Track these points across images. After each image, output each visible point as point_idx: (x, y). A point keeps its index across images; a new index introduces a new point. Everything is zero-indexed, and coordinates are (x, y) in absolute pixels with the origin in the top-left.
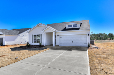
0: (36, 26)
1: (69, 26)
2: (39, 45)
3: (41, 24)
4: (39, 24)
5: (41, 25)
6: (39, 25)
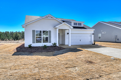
1: (75, 24)
4: (47, 16)
5: (51, 17)
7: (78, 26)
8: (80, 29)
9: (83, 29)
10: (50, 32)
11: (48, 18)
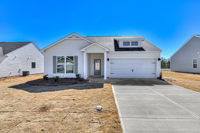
0: (66, 38)
1: (125, 43)
2: (75, 77)
3: (76, 35)
4: (71, 35)
5: (77, 37)
6: (71, 37)
7: (130, 46)
8: (131, 52)
9: (135, 52)
10: (76, 57)
11: (73, 38)
